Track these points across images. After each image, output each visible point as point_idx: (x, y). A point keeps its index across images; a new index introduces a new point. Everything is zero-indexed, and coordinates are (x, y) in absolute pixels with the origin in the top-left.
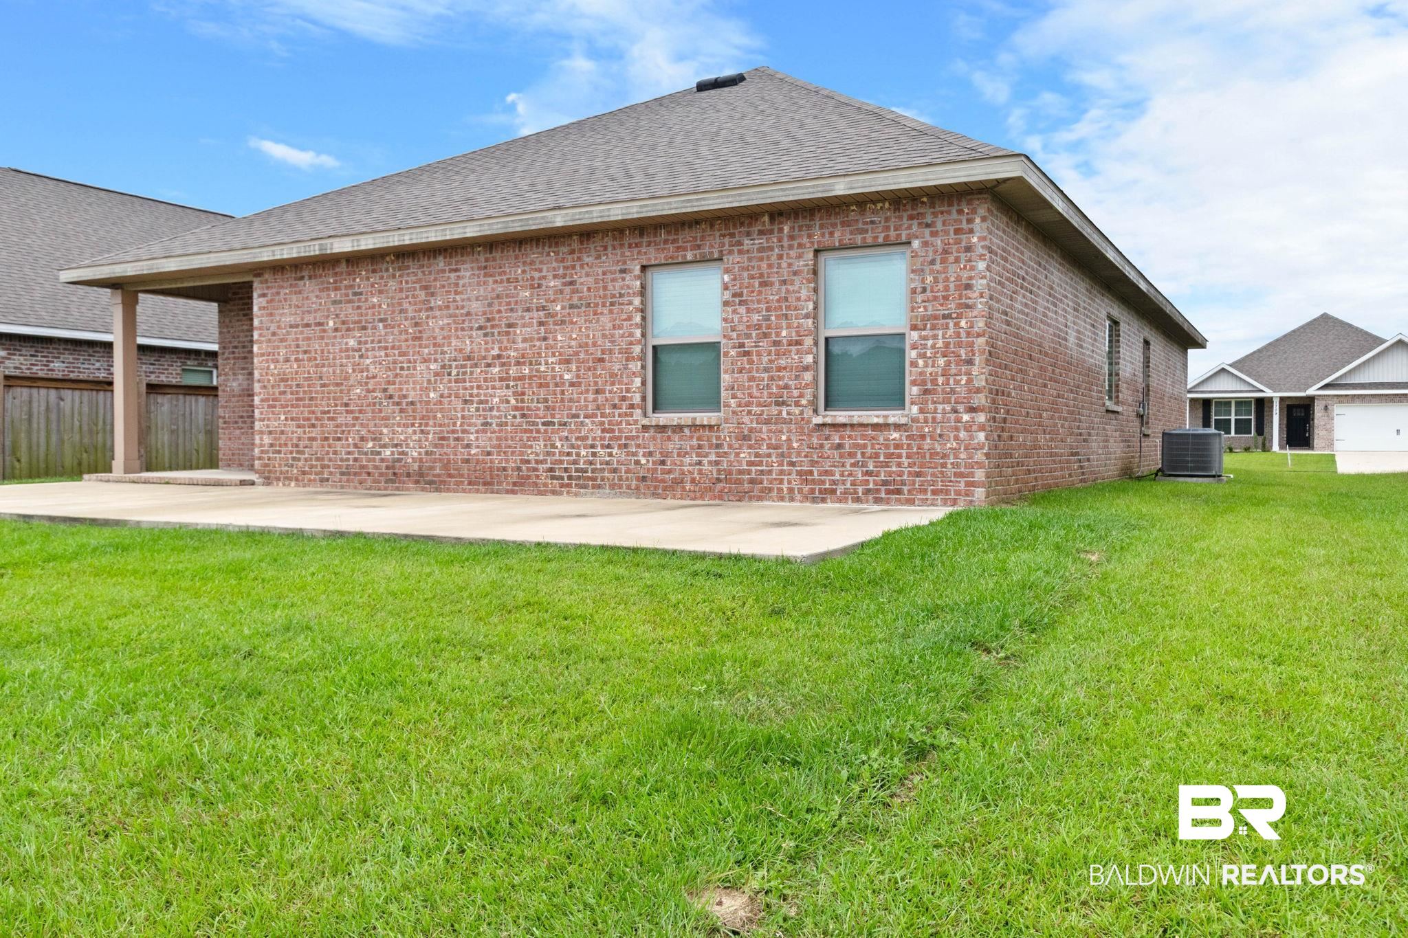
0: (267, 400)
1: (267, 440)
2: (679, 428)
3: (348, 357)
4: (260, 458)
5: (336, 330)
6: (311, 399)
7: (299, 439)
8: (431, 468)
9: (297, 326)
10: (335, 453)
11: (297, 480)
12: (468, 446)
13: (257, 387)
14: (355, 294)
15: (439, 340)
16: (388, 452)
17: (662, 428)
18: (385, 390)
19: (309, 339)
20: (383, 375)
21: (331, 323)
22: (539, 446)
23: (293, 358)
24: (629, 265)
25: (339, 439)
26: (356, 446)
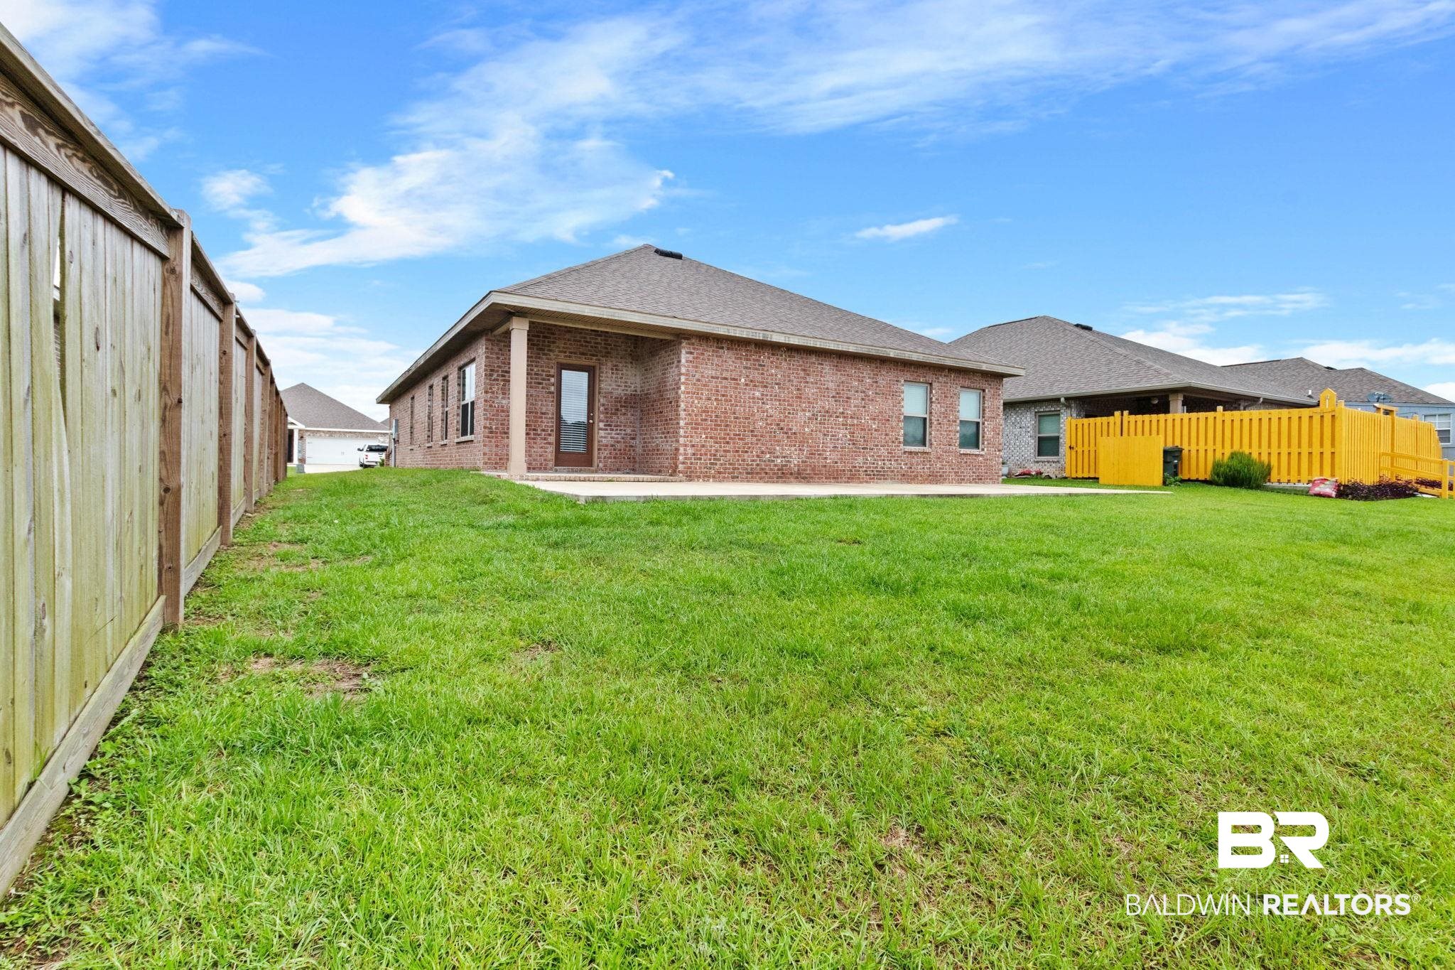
0: (691, 424)
1: (690, 451)
2: (916, 453)
3: (754, 403)
4: (683, 463)
5: (747, 385)
6: (727, 426)
7: (717, 451)
8: (805, 470)
9: (717, 378)
10: (743, 460)
11: (714, 477)
12: (826, 458)
13: (683, 414)
14: (760, 365)
15: (811, 400)
16: (779, 461)
17: (911, 453)
18: (778, 425)
19: (726, 387)
20: (777, 415)
21: (743, 380)
22: (860, 459)
23: (713, 398)
24: (900, 379)
25: (747, 452)
26: (758, 456)
